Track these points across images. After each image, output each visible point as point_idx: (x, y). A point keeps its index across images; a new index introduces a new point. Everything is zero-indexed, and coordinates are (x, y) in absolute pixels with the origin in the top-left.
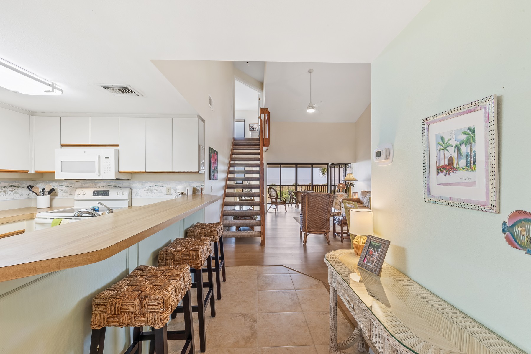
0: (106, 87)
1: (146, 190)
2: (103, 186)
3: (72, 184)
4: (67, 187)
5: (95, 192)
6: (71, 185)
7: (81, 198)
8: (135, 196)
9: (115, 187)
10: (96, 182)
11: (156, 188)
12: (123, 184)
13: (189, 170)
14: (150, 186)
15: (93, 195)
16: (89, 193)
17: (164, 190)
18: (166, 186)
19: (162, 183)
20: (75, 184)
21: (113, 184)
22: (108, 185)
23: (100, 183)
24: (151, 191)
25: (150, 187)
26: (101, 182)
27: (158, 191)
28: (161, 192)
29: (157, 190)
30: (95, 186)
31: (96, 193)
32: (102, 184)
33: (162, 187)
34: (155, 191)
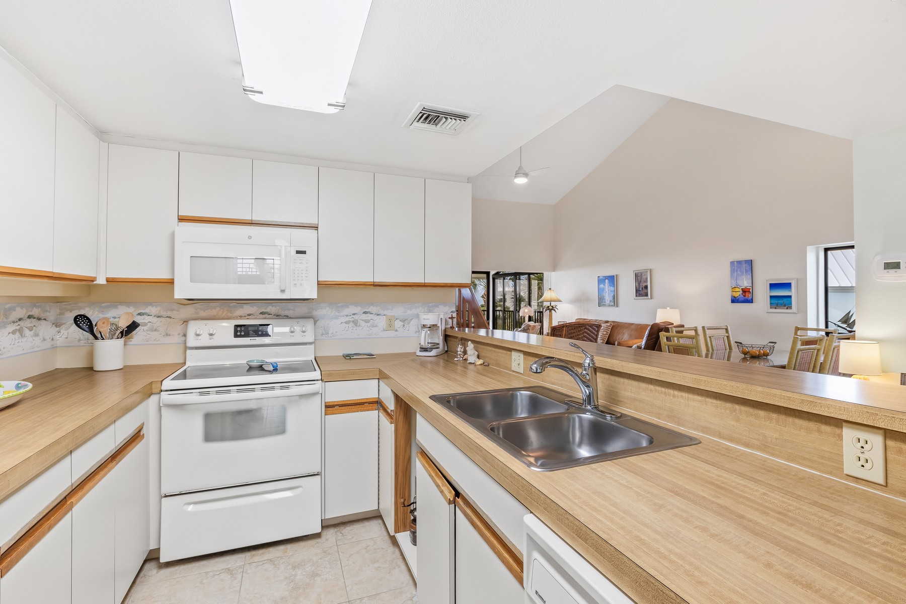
1: (346, 323)
2: (249, 315)
3: (172, 310)
4: (159, 317)
5: (239, 329)
6: (169, 314)
7: (205, 341)
8: (322, 335)
9: (277, 316)
10: (231, 305)
11: (365, 317)
12: (294, 310)
14: (354, 314)
15: (236, 336)
16: (224, 330)
17: (382, 322)
18: (386, 312)
19: (378, 308)
20: (178, 311)
21: (272, 309)
22: (262, 313)
23: (242, 307)
24: (355, 323)
25: (353, 316)
26: (245, 306)
27: (369, 324)
28: (376, 326)
29: (367, 321)
30: (229, 314)
31: (241, 331)
32: (247, 309)
33: (378, 315)
34: (363, 324)
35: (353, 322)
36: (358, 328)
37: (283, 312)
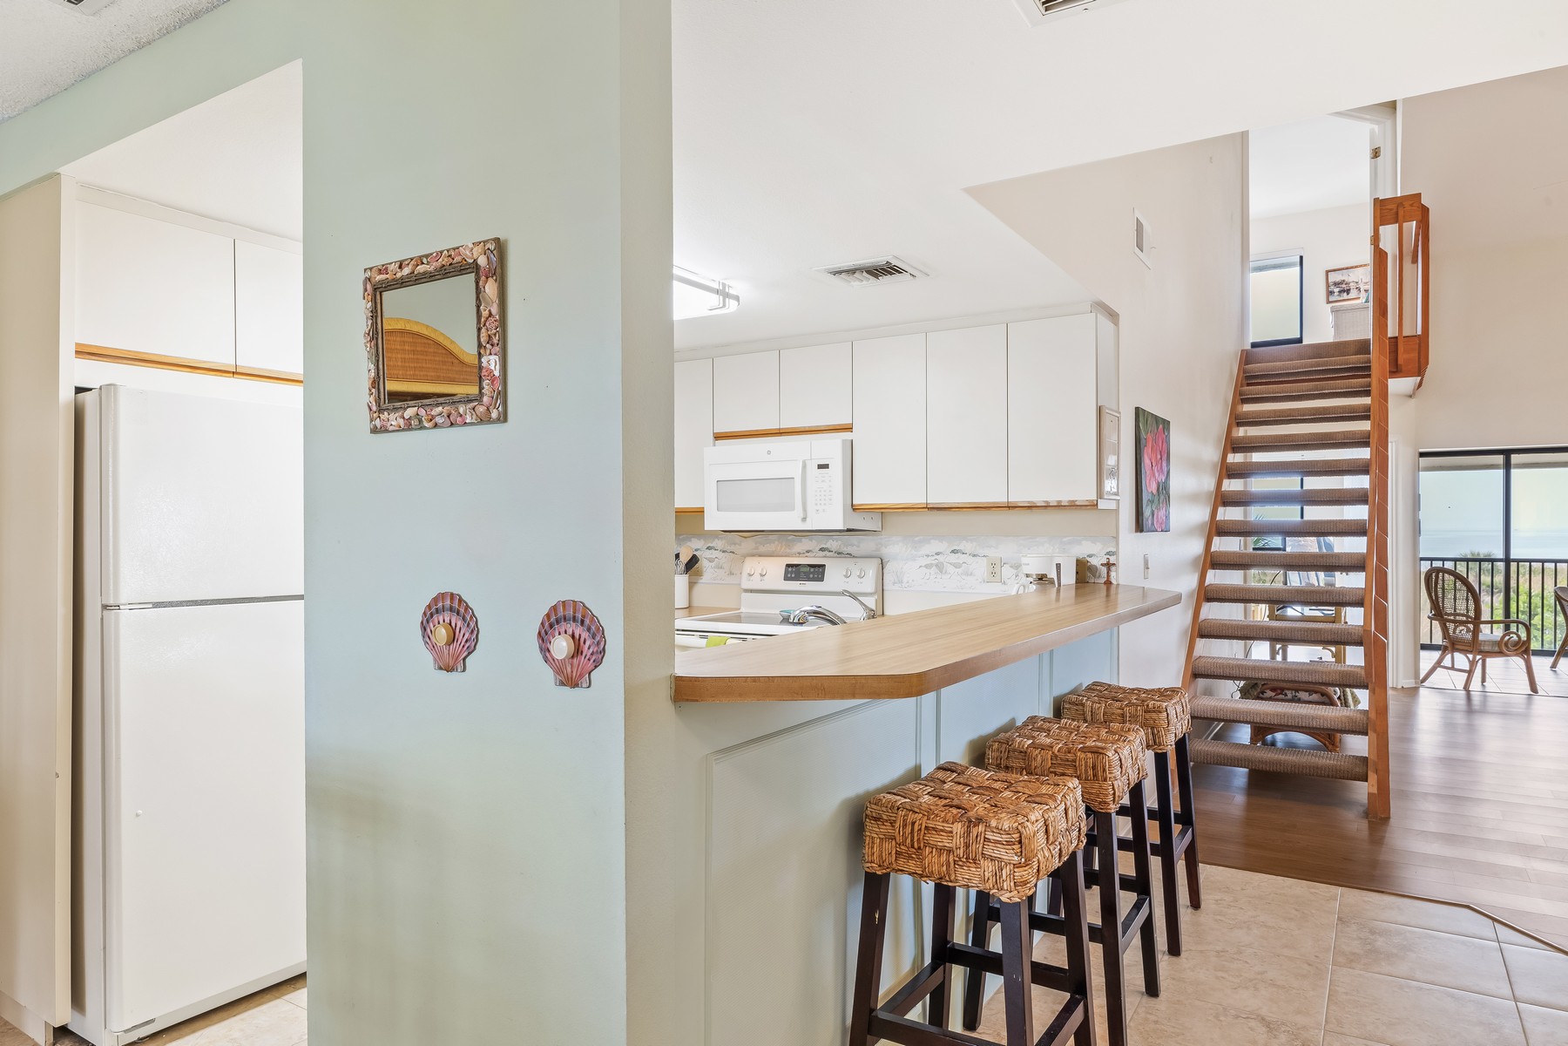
0: (835, 273)
1: (926, 566)
2: (808, 552)
3: (735, 544)
4: (723, 552)
5: (790, 569)
6: (732, 548)
7: (756, 583)
8: (894, 583)
9: (839, 553)
10: (790, 538)
11: (954, 558)
12: (858, 547)
13: (1065, 498)
14: (937, 554)
15: (787, 578)
16: (773, 571)
17: (980, 567)
18: (986, 552)
19: (975, 543)
20: (740, 545)
21: (833, 544)
22: (822, 550)
23: (801, 542)
24: (940, 567)
25: (937, 557)
26: (804, 540)
27: (960, 570)
28: (971, 574)
29: (957, 566)
30: (788, 550)
31: (794, 572)
32: (805, 544)
33: (974, 556)
34: (951, 569)
35: (937, 565)
36: (944, 576)
37: (845, 549)
